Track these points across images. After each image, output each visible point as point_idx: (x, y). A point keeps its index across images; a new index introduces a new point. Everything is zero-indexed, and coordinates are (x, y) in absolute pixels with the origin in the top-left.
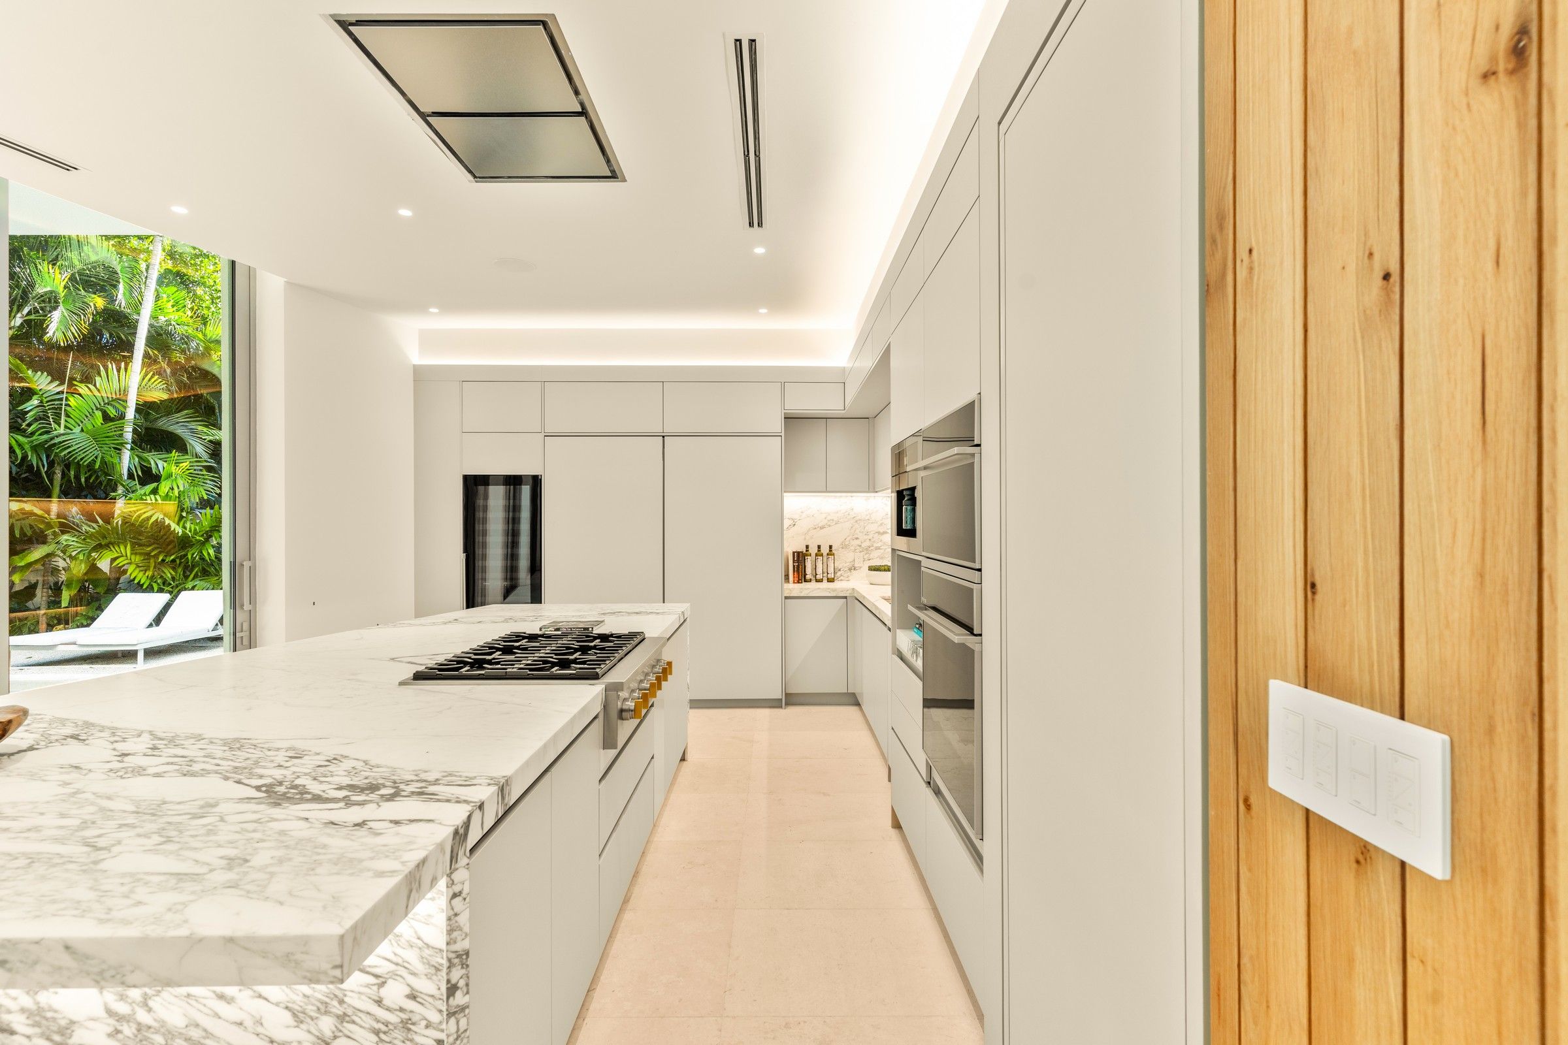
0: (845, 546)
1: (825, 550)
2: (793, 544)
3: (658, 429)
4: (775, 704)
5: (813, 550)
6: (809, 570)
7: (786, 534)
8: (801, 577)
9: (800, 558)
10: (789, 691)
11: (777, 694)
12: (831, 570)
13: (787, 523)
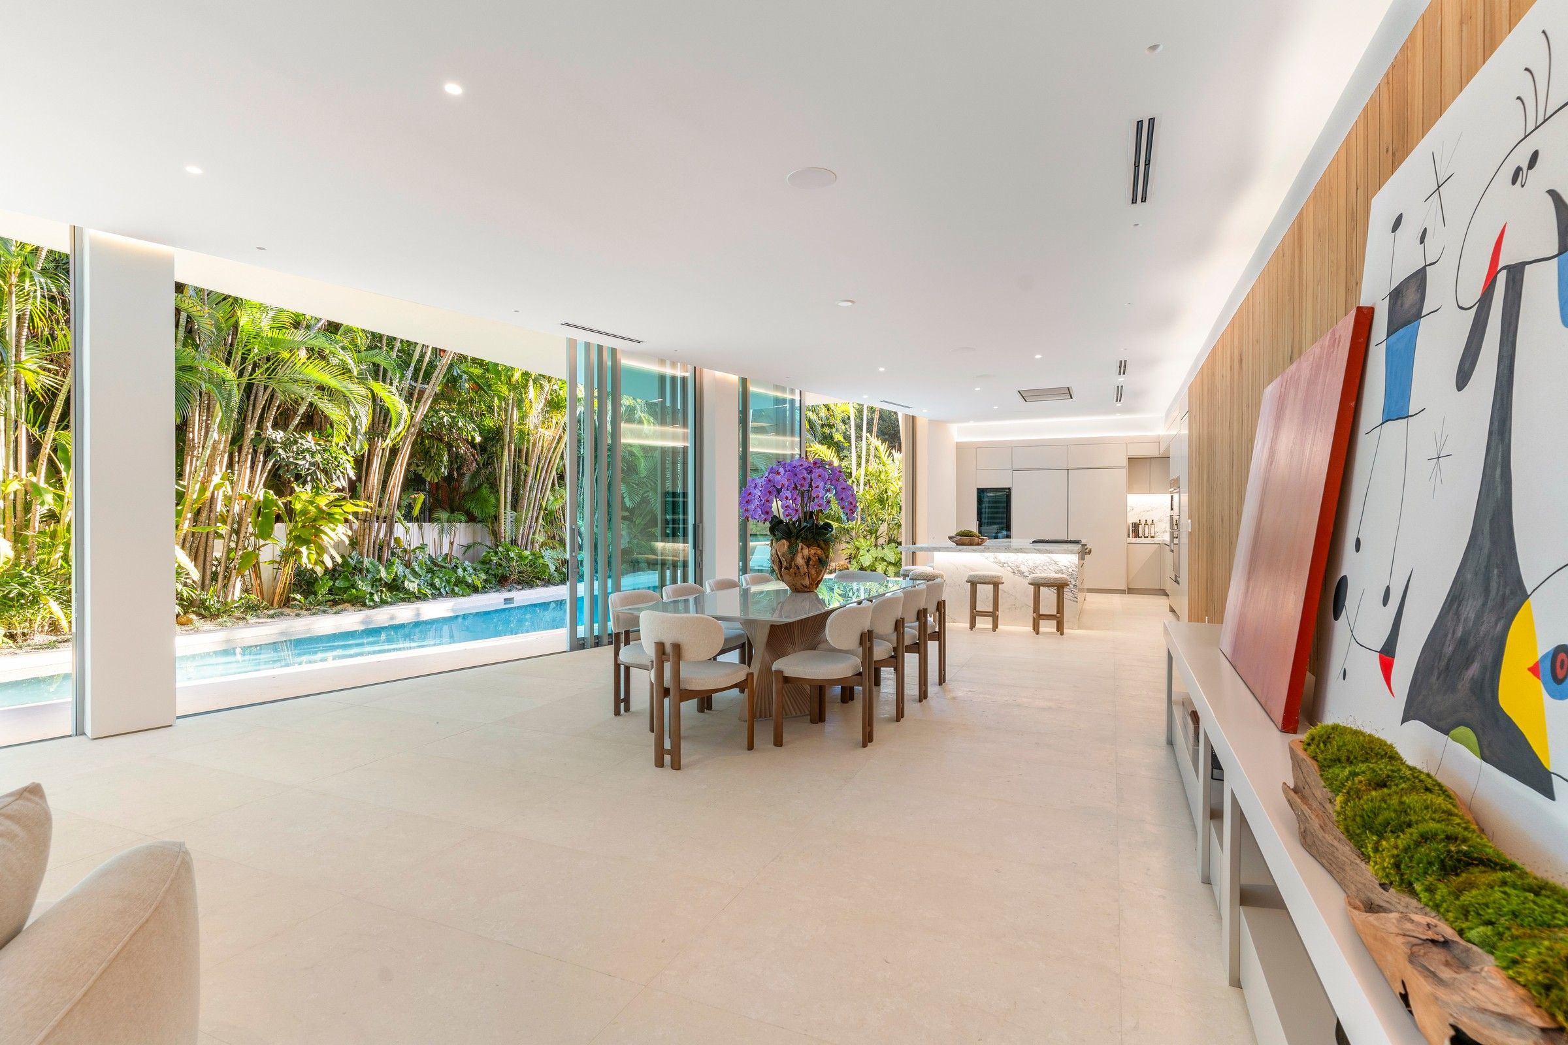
0: (1161, 521)
1: (1149, 522)
2: (1132, 519)
3: (1066, 467)
4: (1122, 592)
5: (1143, 522)
6: (1140, 532)
7: (1129, 514)
8: (1137, 535)
9: (1136, 526)
10: (1130, 587)
11: (1123, 587)
12: (1153, 532)
13: (1129, 509)
